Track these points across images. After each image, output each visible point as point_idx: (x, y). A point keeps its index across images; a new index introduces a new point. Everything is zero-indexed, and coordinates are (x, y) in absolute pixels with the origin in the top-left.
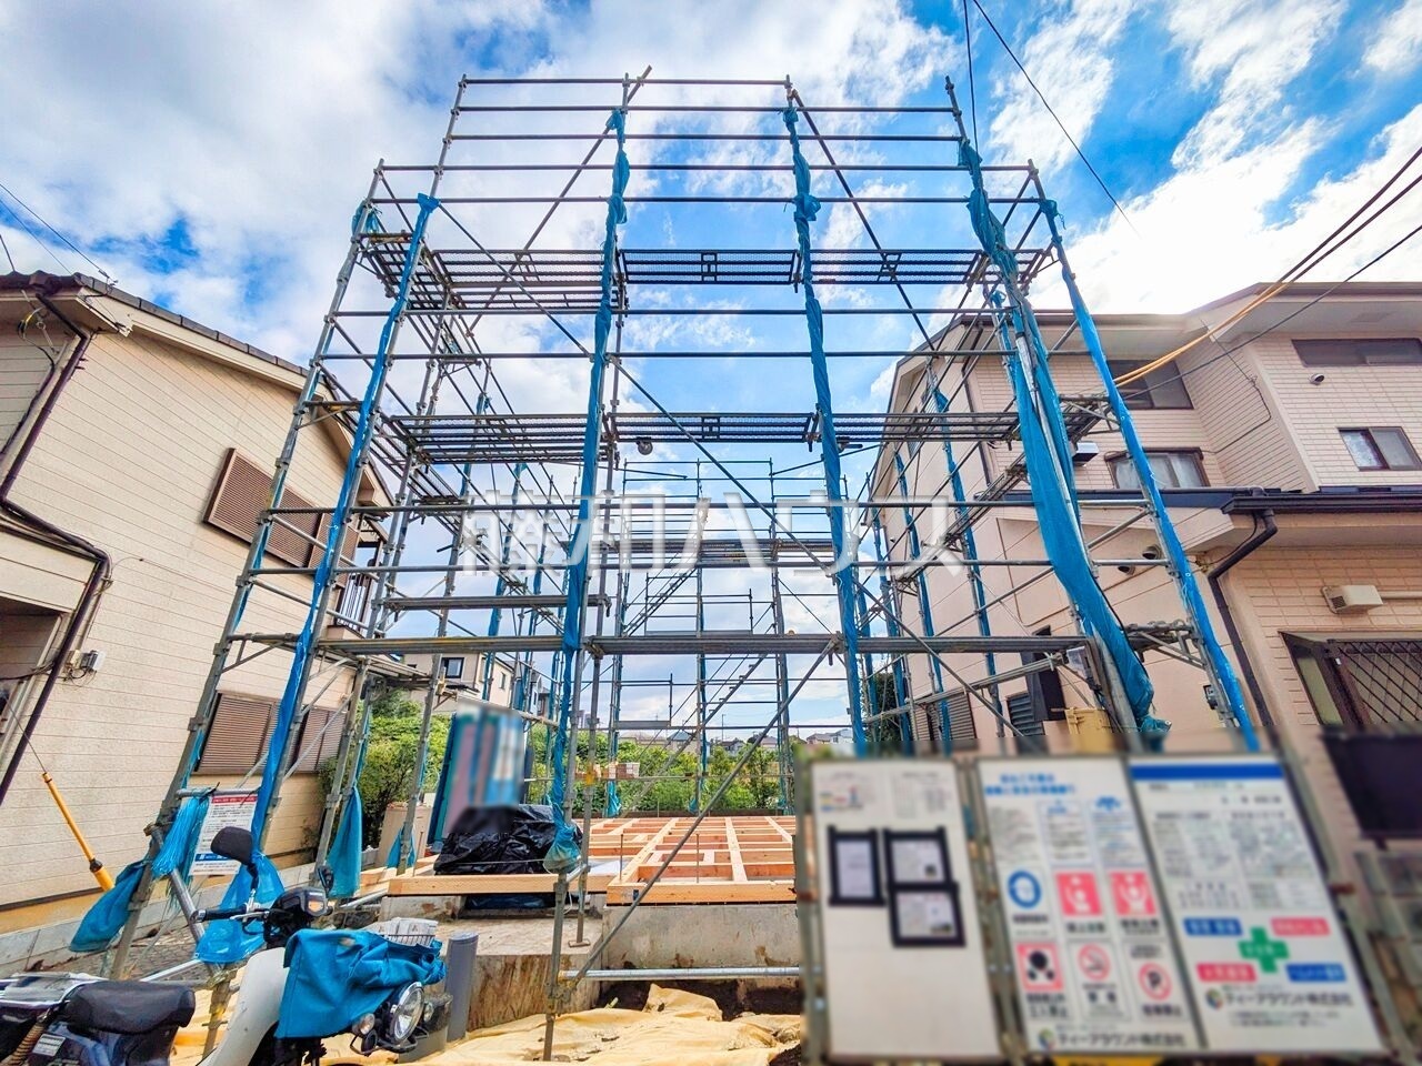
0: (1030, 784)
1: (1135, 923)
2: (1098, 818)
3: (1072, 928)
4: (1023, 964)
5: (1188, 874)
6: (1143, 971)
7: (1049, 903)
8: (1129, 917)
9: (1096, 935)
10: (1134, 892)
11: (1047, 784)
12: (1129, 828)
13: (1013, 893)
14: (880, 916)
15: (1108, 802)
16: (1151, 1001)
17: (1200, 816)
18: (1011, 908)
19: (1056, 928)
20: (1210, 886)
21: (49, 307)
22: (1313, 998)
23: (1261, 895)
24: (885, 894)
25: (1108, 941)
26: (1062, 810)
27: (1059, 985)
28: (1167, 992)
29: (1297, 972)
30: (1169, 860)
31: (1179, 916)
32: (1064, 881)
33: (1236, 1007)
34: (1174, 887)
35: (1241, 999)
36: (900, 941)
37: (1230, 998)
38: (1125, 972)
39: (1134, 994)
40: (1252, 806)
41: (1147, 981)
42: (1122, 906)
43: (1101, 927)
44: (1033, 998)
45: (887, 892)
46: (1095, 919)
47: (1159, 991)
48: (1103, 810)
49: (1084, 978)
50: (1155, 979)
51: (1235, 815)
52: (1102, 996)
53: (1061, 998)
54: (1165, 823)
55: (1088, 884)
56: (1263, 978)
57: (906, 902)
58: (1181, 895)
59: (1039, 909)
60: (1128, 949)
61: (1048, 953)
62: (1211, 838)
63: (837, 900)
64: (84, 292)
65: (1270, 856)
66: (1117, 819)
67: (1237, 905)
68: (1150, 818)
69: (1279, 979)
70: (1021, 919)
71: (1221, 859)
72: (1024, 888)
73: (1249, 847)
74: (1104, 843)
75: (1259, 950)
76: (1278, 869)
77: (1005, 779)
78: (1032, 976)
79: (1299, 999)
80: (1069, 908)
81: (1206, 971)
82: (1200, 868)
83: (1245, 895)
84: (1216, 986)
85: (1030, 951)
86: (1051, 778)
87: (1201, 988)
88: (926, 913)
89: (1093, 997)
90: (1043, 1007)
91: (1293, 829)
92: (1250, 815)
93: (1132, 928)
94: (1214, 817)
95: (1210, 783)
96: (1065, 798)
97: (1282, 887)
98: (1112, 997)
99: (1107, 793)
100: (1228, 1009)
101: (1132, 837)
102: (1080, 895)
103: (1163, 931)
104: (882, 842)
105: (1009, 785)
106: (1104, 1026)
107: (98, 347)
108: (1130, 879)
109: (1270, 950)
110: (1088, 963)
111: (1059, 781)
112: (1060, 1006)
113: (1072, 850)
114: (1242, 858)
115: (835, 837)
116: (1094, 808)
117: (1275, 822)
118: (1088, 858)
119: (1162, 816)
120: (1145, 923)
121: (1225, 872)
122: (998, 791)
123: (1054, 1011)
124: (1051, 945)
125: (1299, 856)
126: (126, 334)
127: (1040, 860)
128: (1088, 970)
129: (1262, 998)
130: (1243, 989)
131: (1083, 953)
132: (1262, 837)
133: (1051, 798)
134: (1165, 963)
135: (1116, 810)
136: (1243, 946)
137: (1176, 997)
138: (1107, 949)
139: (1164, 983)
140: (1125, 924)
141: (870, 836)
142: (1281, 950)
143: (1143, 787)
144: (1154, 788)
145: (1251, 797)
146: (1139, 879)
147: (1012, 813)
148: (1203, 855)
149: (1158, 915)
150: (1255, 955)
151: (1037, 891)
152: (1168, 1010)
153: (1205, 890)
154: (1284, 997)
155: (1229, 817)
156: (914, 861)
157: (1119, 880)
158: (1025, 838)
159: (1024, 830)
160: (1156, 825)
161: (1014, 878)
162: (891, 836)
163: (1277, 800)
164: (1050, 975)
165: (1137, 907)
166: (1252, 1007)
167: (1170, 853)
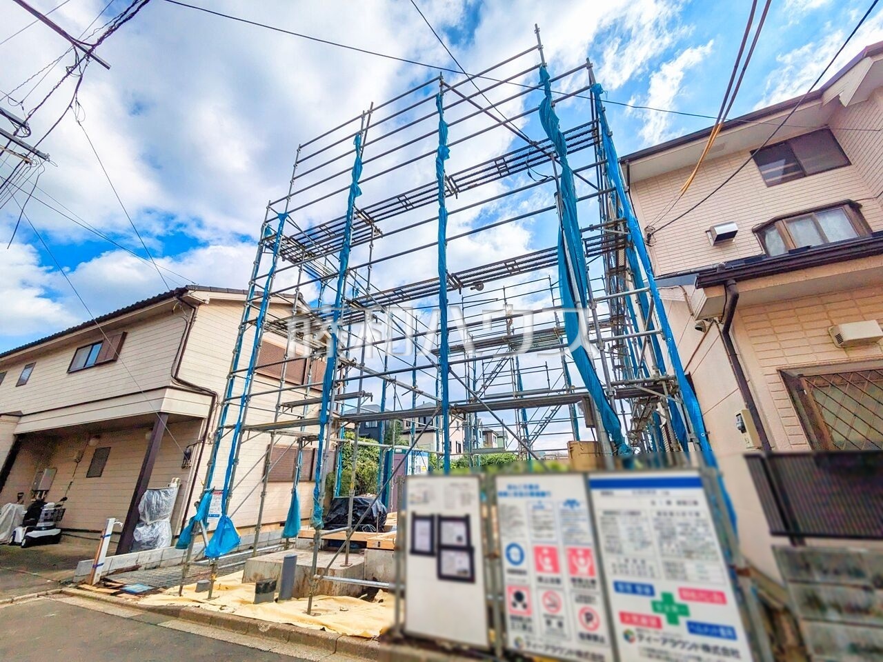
0: (524, 491)
1: (580, 581)
2: (563, 513)
3: (540, 579)
4: (510, 598)
5: (620, 552)
6: (582, 611)
7: (528, 564)
8: (577, 576)
9: (555, 585)
10: (582, 561)
11: (535, 491)
12: (584, 520)
13: (508, 556)
14: (431, 562)
15: (571, 503)
16: (585, 631)
17: (633, 513)
18: (507, 565)
19: (531, 578)
20: (635, 561)
21: (182, 301)
22: (706, 648)
23: (673, 570)
24: (436, 550)
25: (562, 590)
26: (541, 507)
27: (529, 612)
28: (596, 626)
29: (694, 628)
30: (608, 542)
31: (610, 579)
32: (538, 551)
33: (644, 644)
34: (609, 560)
35: (649, 639)
36: (442, 577)
37: (641, 638)
38: (570, 611)
39: (574, 624)
40: (674, 507)
41: (584, 618)
42: (573, 569)
43: (558, 581)
44: (513, 618)
45: (437, 549)
46: (555, 576)
47: (591, 625)
48: (568, 508)
49: (544, 611)
50: (589, 617)
51: (659, 514)
52: (554, 623)
53: (529, 620)
54: (609, 517)
55: (553, 554)
56: (667, 628)
57: (446, 555)
58: (614, 565)
59: (522, 567)
60: (574, 596)
61: (524, 593)
62: (640, 529)
63: (414, 552)
64: (190, 291)
65: (683, 543)
66: (576, 514)
67: (653, 576)
68: (599, 514)
69: (681, 630)
70: (512, 572)
71: (645, 543)
72: (515, 552)
73: (667, 536)
74: (565, 529)
75: (667, 608)
76: (689, 554)
77: (510, 487)
78: (514, 605)
79: (694, 646)
80: (539, 568)
81: (625, 617)
82: (629, 548)
83: (660, 570)
84: (632, 628)
85: (514, 590)
86: (537, 487)
87: (620, 628)
88: (456, 562)
89: (549, 623)
90: (520, 624)
91: (705, 525)
92: (672, 514)
93: (577, 583)
94: (643, 515)
95: (644, 490)
96: (543, 500)
97: (690, 566)
98: (560, 624)
99: (571, 497)
100: (637, 644)
101: (585, 526)
102: (547, 560)
103: (598, 587)
104: (436, 522)
105: (512, 491)
106: (554, 641)
107: (201, 311)
108: (580, 553)
109: (675, 609)
110: (548, 602)
111: (542, 489)
112: (528, 625)
113: (545, 532)
114: (661, 545)
115: (416, 518)
116: (561, 506)
117: (692, 520)
118: (555, 538)
119: (607, 513)
120: (587, 581)
121: (647, 552)
122: (505, 494)
123: (524, 627)
124: (527, 588)
125: (708, 545)
126: (208, 303)
127: (526, 537)
128: (548, 606)
129: (665, 641)
130: (651, 632)
131: (546, 595)
132: (679, 529)
133: (535, 500)
134: (598, 608)
135: (576, 508)
136: (654, 604)
137: (602, 631)
138: (560, 594)
139: (595, 620)
140: (574, 580)
141: (430, 518)
142: (684, 611)
143: (596, 493)
144: (603, 494)
145: (674, 501)
146: (586, 553)
147: (512, 508)
148: (632, 540)
149: (597, 577)
150: (663, 611)
151: (522, 555)
152: (595, 638)
153: (631, 562)
154: (684, 644)
155: (655, 515)
156: (451, 534)
157: (573, 552)
158: (517, 524)
159: (517, 519)
160: (602, 518)
161: (510, 547)
162: (442, 519)
163: (696, 503)
164: (525, 606)
165: (583, 571)
166: (657, 646)
167: (610, 538)
